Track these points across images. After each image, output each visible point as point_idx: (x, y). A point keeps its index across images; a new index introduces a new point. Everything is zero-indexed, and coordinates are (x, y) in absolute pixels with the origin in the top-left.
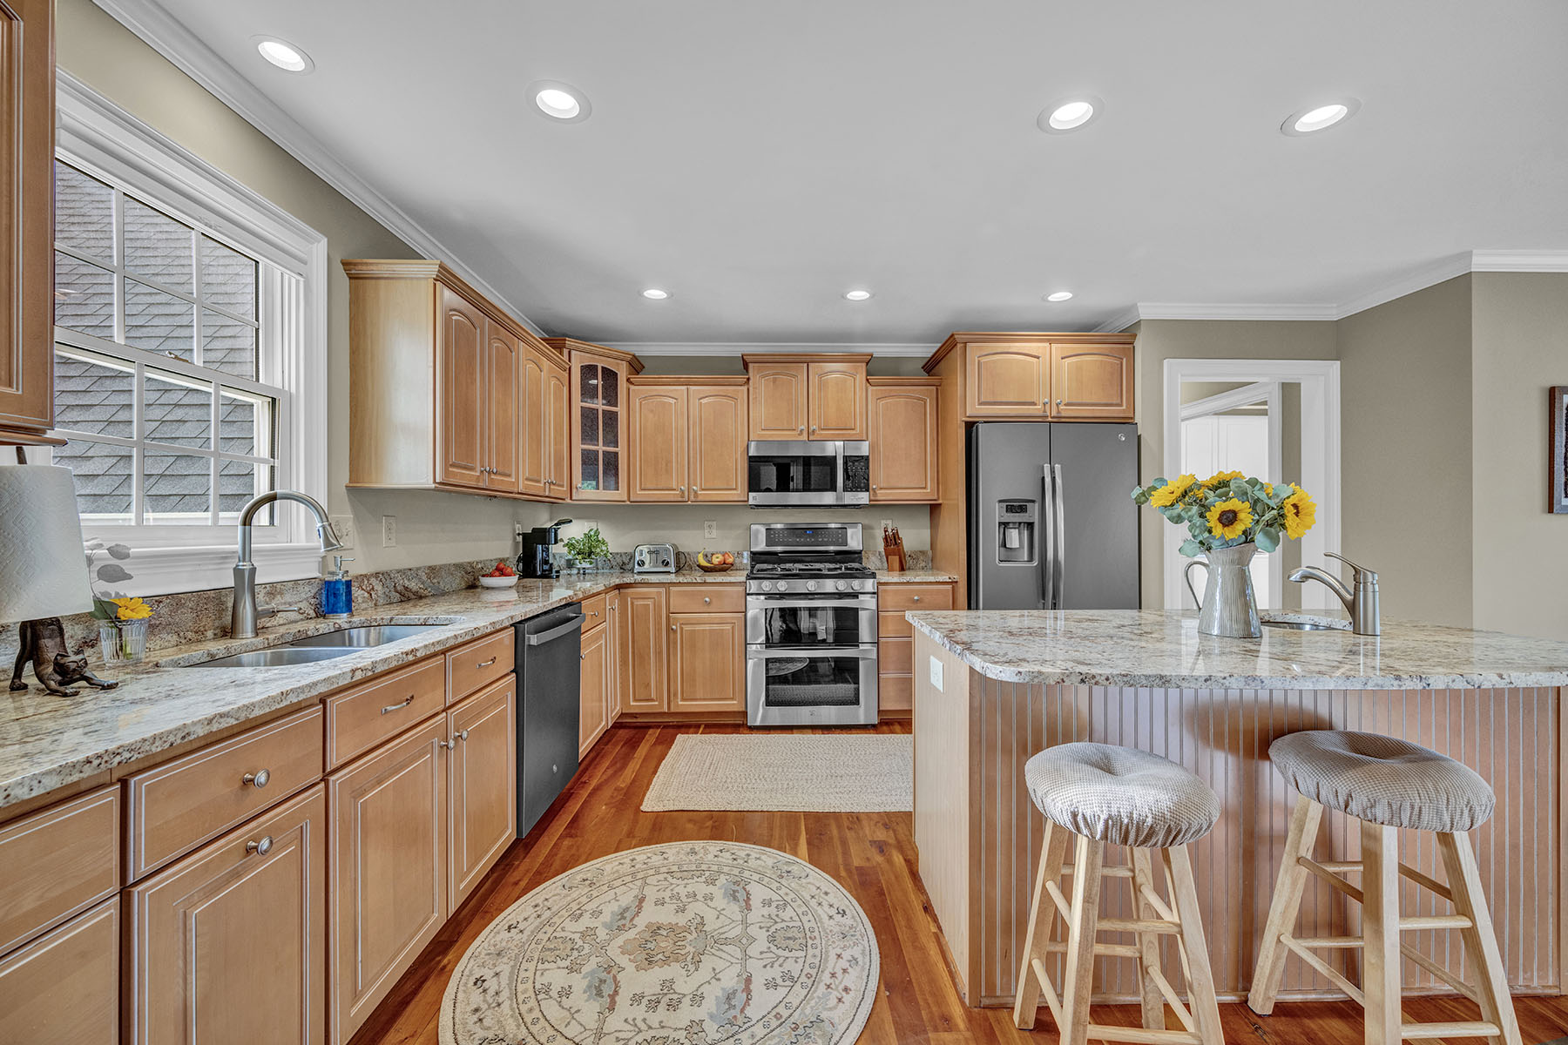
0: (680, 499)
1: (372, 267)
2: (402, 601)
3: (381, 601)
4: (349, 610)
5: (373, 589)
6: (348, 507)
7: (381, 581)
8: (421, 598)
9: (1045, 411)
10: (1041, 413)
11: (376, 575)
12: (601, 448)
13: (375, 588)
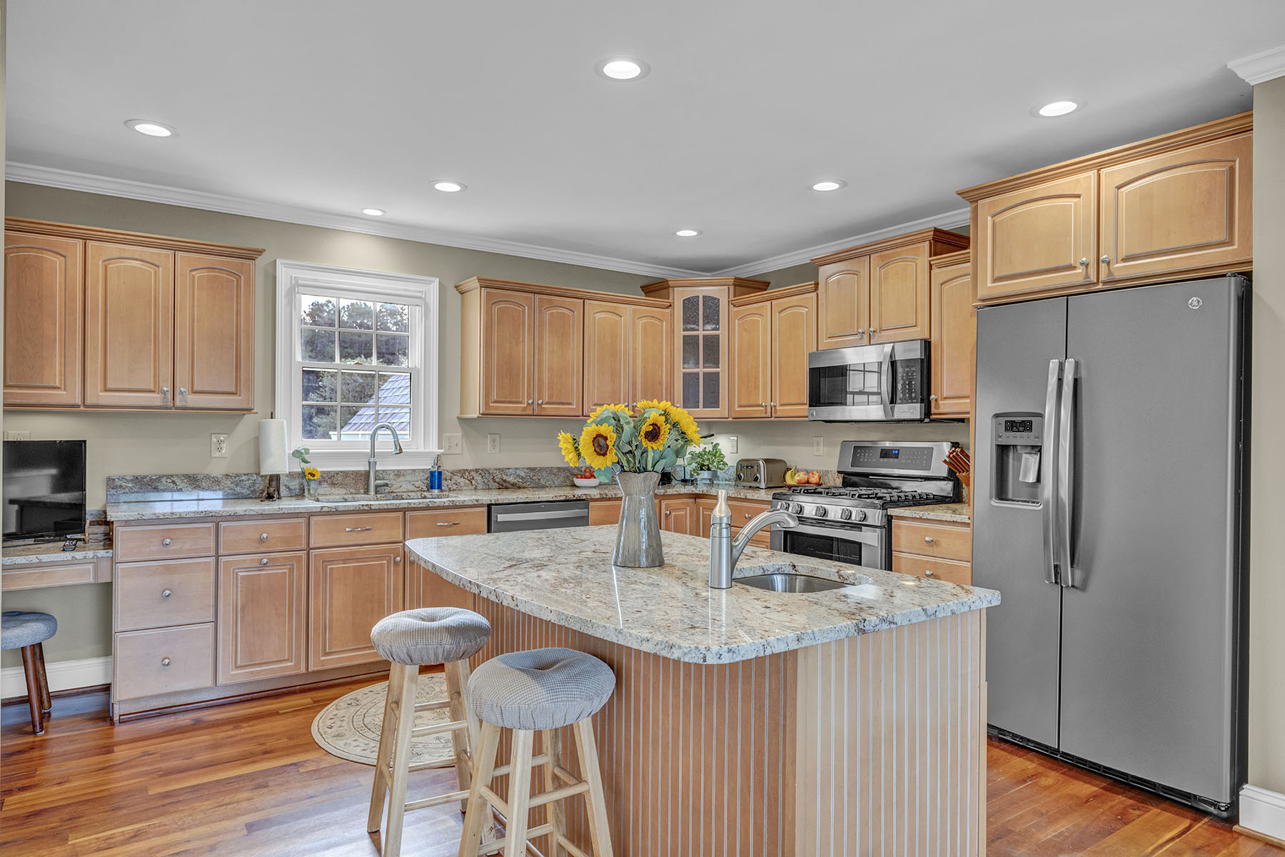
0: (764, 415)
1: (468, 284)
2: (500, 488)
3: (480, 487)
4: (440, 487)
5: (473, 478)
6: (459, 429)
7: (480, 474)
8: (519, 488)
9: (1087, 276)
10: (1080, 280)
11: (477, 471)
12: (701, 370)
13: (475, 478)
